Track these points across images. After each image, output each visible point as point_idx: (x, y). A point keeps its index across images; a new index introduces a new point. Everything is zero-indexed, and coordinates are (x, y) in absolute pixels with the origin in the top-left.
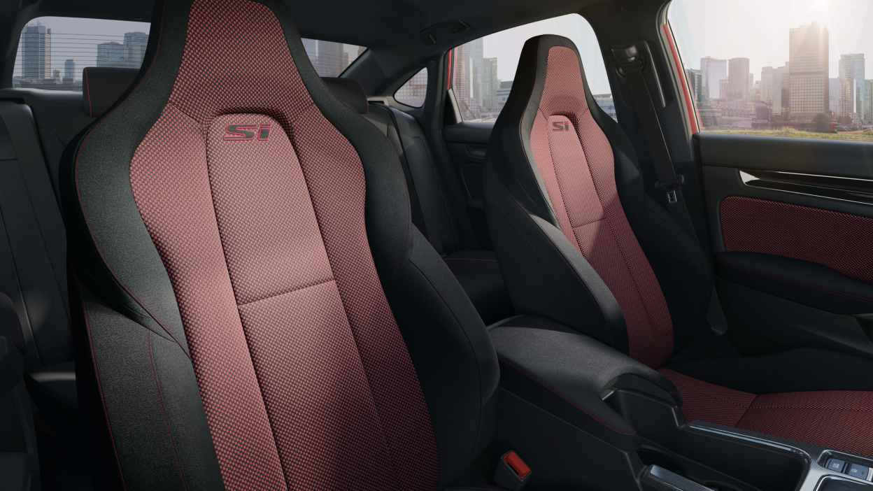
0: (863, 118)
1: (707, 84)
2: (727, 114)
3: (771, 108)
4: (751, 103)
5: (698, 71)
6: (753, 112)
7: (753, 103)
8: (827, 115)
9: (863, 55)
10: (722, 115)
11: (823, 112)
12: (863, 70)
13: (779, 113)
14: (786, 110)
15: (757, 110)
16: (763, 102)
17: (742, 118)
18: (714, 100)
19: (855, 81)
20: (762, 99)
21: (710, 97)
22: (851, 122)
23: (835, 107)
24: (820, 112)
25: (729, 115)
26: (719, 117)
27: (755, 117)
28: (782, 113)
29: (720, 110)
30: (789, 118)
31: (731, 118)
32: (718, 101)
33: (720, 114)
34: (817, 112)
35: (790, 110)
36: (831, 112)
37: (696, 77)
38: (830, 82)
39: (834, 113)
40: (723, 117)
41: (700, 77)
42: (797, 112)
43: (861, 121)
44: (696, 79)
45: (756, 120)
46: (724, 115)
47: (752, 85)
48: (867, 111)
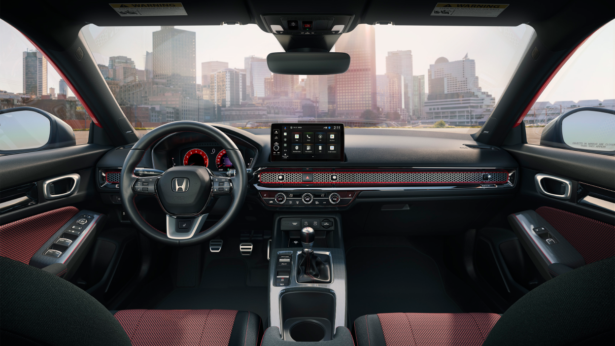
0: (411, 114)
1: (252, 83)
2: (272, 111)
3: (318, 105)
4: (296, 101)
5: (242, 70)
6: (299, 110)
7: (299, 101)
8: (375, 111)
9: (410, 51)
10: (268, 113)
11: (370, 108)
12: (410, 66)
13: (326, 110)
14: (333, 107)
15: (304, 107)
16: (309, 99)
17: (288, 116)
18: (259, 98)
19: (403, 78)
20: (308, 97)
21: (255, 95)
22: (400, 118)
23: (383, 103)
24: (367, 108)
25: (275, 113)
26: (264, 115)
27: (302, 114)
28: (329, 110)
29: (266, 108)
30: (336, 115)
31: (276, 115)
32: (264, 99)
33: (265, 112)
34: (364, 108)
35: (337, 107)
36: (378, 109)
37: (240, 76)
38: (377, 79)
39: (382, 109)
40: (269, 115)
41: (244, 76)
42: (344, 109)
43: (410, 116)
44: (240, 79)
45: (302, 117)
46: (269, 113)
47: (298, 83)
48: (415, 106)
